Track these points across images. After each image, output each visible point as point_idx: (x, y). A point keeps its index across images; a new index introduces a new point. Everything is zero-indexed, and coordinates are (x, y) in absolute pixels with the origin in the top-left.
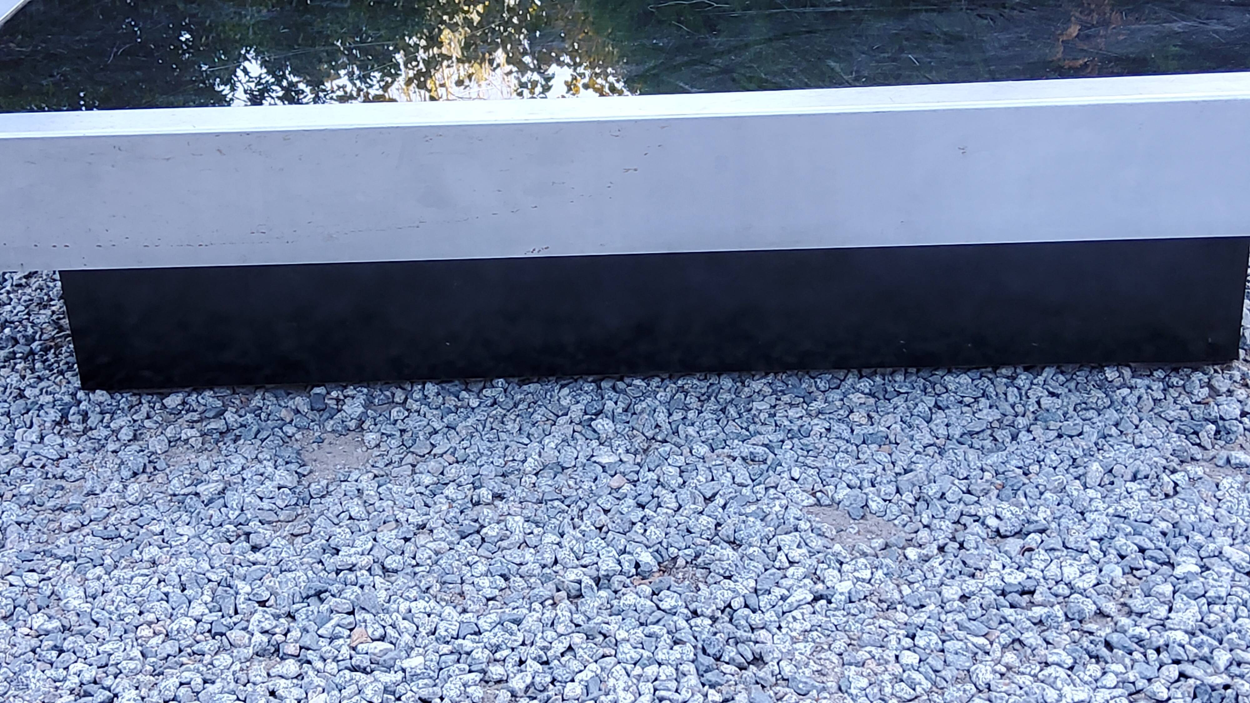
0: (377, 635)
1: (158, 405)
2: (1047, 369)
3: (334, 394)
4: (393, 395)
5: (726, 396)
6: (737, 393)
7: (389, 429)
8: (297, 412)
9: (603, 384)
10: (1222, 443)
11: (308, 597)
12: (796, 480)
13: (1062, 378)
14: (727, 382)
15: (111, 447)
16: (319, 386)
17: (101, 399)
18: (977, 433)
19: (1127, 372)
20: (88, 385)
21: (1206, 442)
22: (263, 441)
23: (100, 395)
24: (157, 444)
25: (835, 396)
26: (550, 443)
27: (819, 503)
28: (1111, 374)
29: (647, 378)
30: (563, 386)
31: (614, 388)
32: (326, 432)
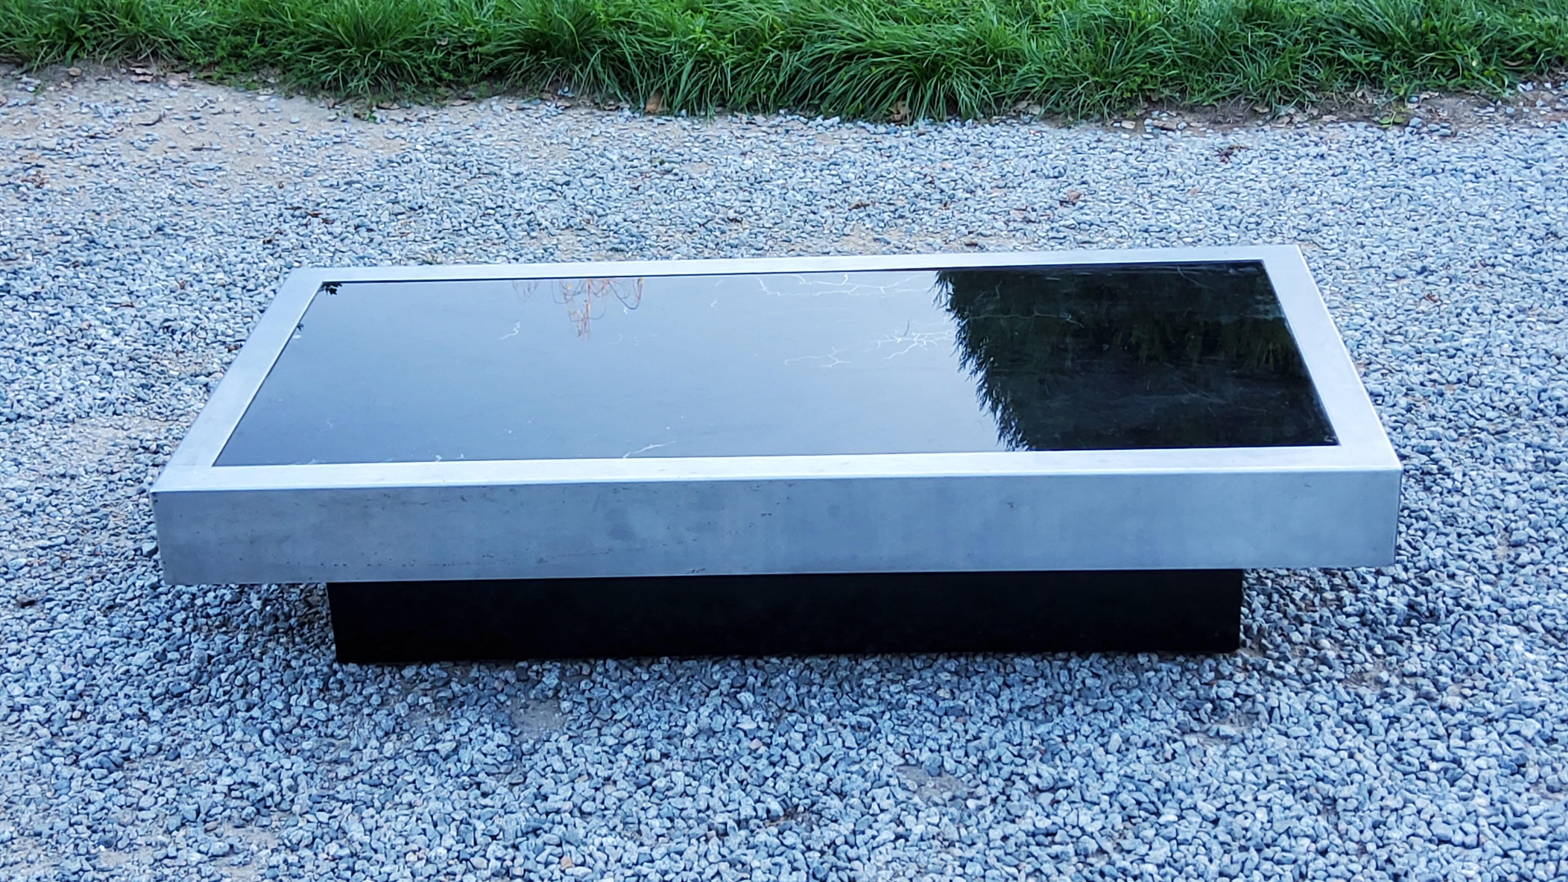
0: (579, 862)
1: (397, 676)
2: (1093, 655)
3: (535, 668)
4: (581, 668)
5: (842, 673)
6: (852, 670)
7: (578, 698)
8: (506, 682)
9: (746, 662)
10: (1217, 718)
11: (527, 833)
12: (891, 745)
13: (1105, 662)
14: (844, 661)
15: (366, 711)
16: (522, 660)
17: (353, 670)
18: (1033, 707)
19: (1155, 658)
20: (342, 658)
21: (1204, 717)
22: (482, 707)
23: (352, 667)
24: (401, 709)
25: (927, 674)
26: (705, 711)
27: (907, 763)
28: (1142, 659)
29: (781, 656)
30: (714, 663)
31: (755, 665)
32: (530, 699)
